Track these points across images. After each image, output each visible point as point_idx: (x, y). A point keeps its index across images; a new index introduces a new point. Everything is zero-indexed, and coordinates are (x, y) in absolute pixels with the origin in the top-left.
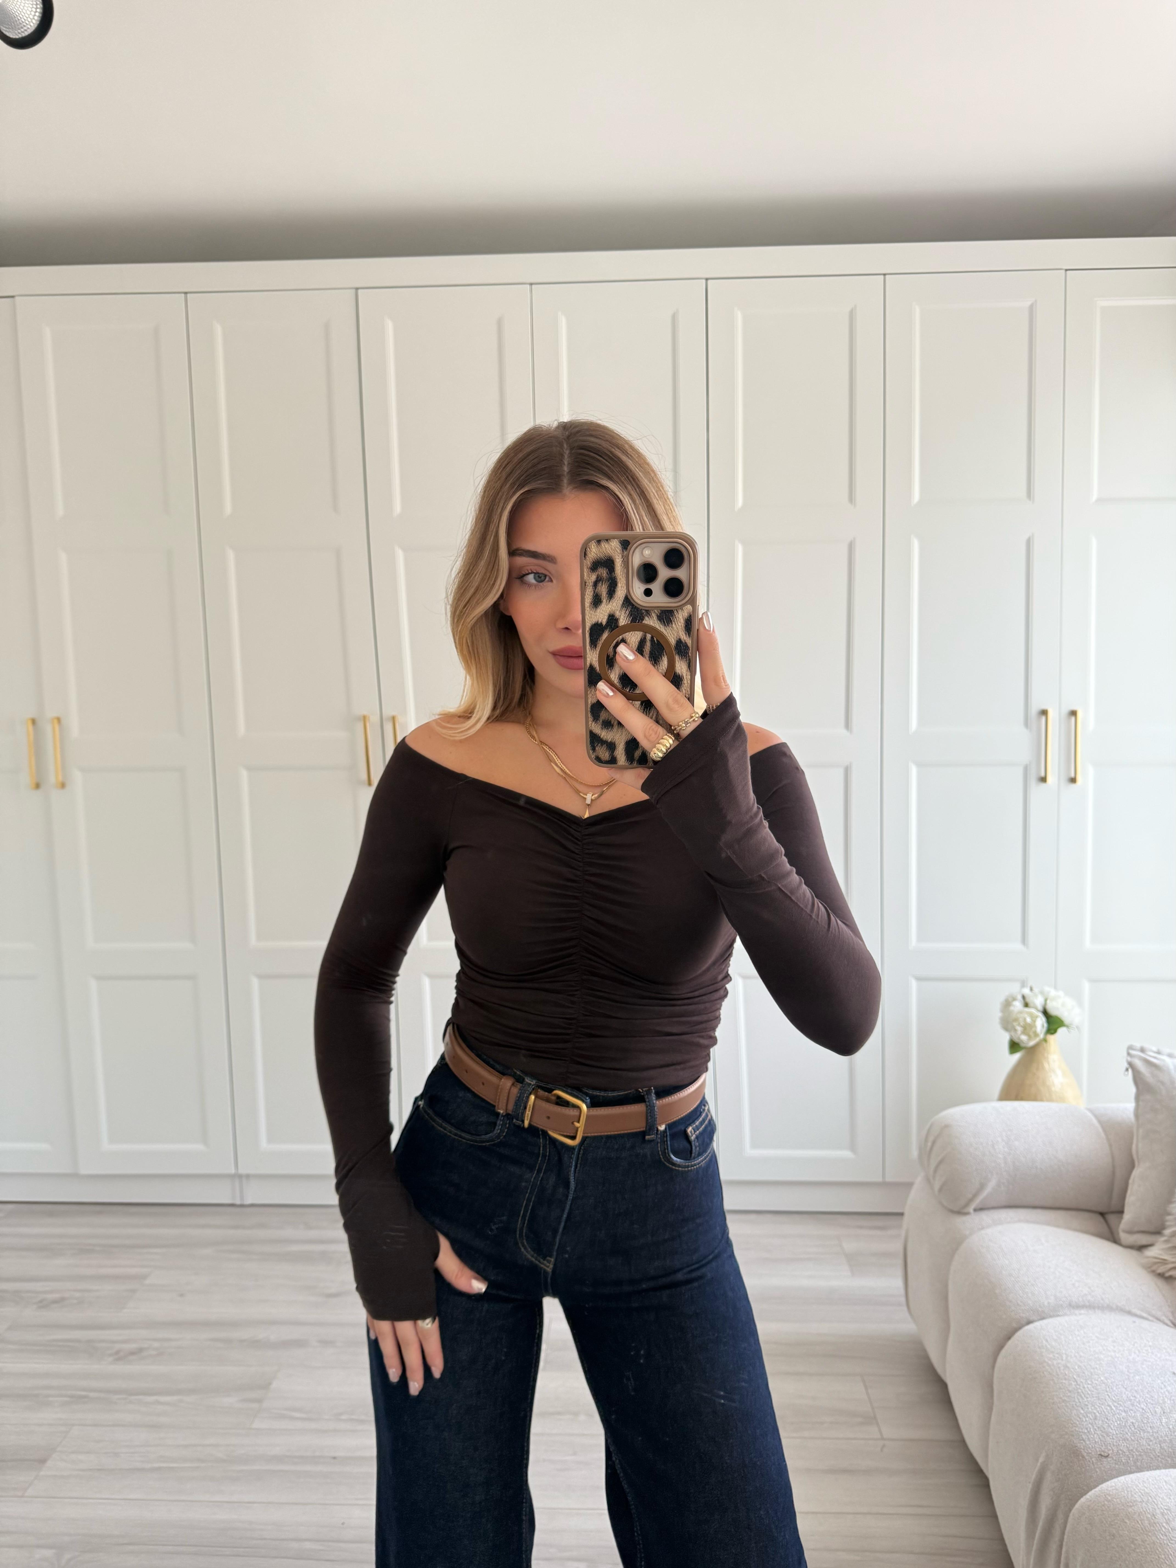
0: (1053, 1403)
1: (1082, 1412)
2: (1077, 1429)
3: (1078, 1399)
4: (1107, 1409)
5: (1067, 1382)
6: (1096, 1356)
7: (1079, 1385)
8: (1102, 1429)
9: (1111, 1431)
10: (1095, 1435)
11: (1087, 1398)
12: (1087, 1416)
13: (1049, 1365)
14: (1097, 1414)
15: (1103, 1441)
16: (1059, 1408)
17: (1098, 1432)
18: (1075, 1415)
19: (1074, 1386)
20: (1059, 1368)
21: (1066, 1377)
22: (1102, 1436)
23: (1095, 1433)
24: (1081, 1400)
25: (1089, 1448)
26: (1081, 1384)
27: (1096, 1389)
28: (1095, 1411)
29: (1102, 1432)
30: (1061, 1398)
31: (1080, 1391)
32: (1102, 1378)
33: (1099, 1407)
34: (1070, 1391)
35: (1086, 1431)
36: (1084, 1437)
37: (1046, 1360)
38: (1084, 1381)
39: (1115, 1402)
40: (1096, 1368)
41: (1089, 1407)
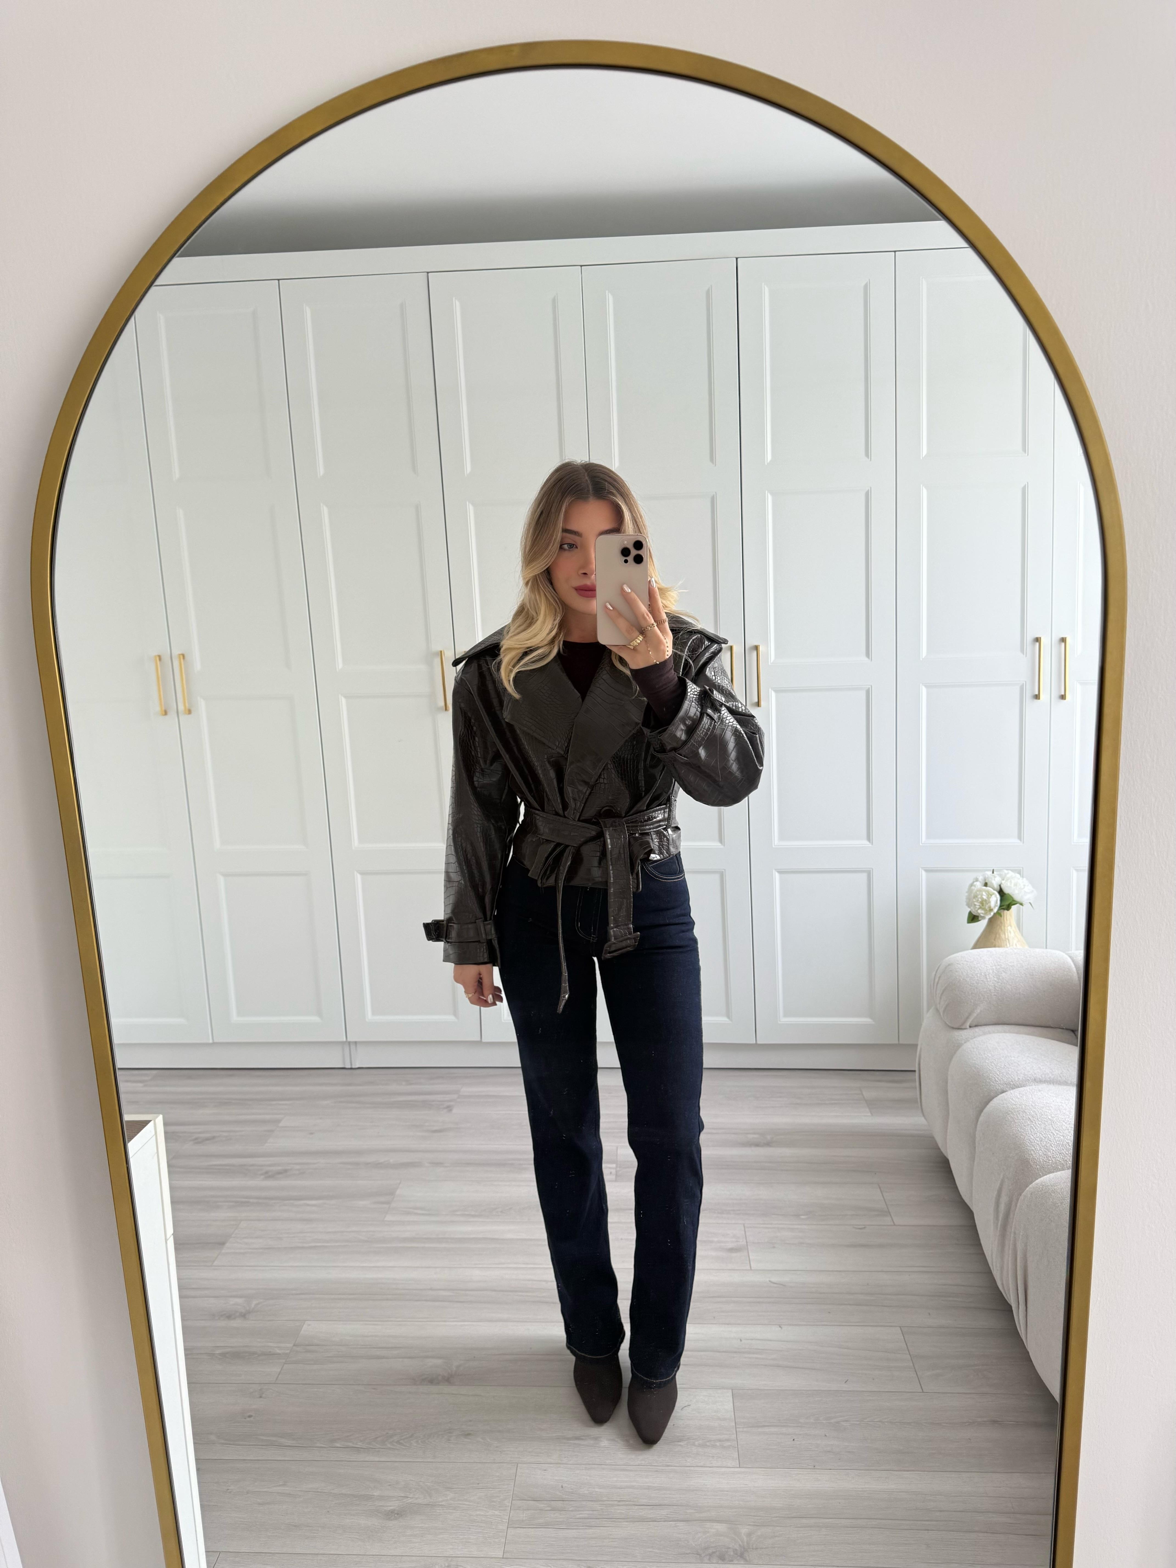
0: (1013, 1135)
1: (1032, 1137)
2: (1028, 1148)
3: (1031, 1130)
4: (1050, 1135)
5: (1023, 1121)
6: (1048, 1105)
7: (1033, 1122)
8: (1045, 1147)
9: (1052, 1148)
10: (1040, 1151)
11: (1037, 1129)
12: (1036, 1140)
13: (1012, 1113)
14: (1044, 1138)
15: (1045, 1155)
16: (1016, 1136)
17: (1042, 1149)
18: (1027, 1139)
19: (1029, 1123)
20: (1019, 1113)
21: (1024, 1118)
22: (1045, 1151)
23: (1040, 1150)
24: (1032, 1130)
25: (1035, 1159)
26: (1034, 1121)
27: (1044, 1124)
28: (1042, 1136)
29: (1045, 1149)
30: (1019, 1130)
31: (1032, 1125)
32: (1050, 1117)
33: (1045, 1134)
34: (1025, 1126)
35: (1034, 1148)
36: (1032, 1152)
37: (1011, 1110)
38: (1036, 1120)
39: (1057, 1130)
40: (1046, 1112)
41: (1038, 1134)
